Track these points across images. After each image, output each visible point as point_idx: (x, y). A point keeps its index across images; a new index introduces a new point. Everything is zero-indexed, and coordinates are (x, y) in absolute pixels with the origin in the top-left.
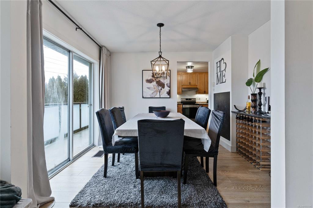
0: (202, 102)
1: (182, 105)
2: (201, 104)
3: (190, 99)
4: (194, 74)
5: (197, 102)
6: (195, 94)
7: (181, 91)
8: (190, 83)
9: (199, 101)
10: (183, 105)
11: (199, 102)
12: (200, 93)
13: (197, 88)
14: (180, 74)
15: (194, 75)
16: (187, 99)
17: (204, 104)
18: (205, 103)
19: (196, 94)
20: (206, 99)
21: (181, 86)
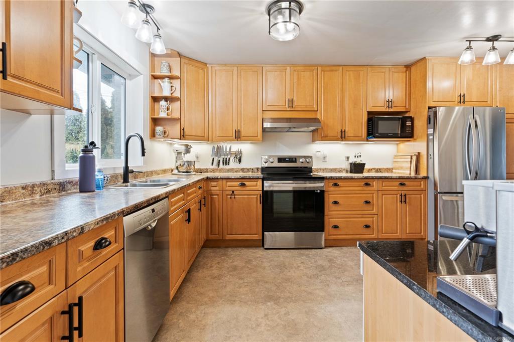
0: (332, 170)
1: (260, 182)
2: (331, 178)
3: (292, 160)
4: (304, 70)
5: (317, 170)
6: (309, 143)
7: (260, 130)
8: (291, 101)
9: (323, 166)
10: (263, 179)
11: (324, 170)
12: (326, 138)
13: (316, 120)
14: (256, 71)
15: (308, 73)
16: (281, 160)
17: (340, 178)
18: (344, 175)
19: (314, 141)
20: (348, 158)
21: (260, 111)
